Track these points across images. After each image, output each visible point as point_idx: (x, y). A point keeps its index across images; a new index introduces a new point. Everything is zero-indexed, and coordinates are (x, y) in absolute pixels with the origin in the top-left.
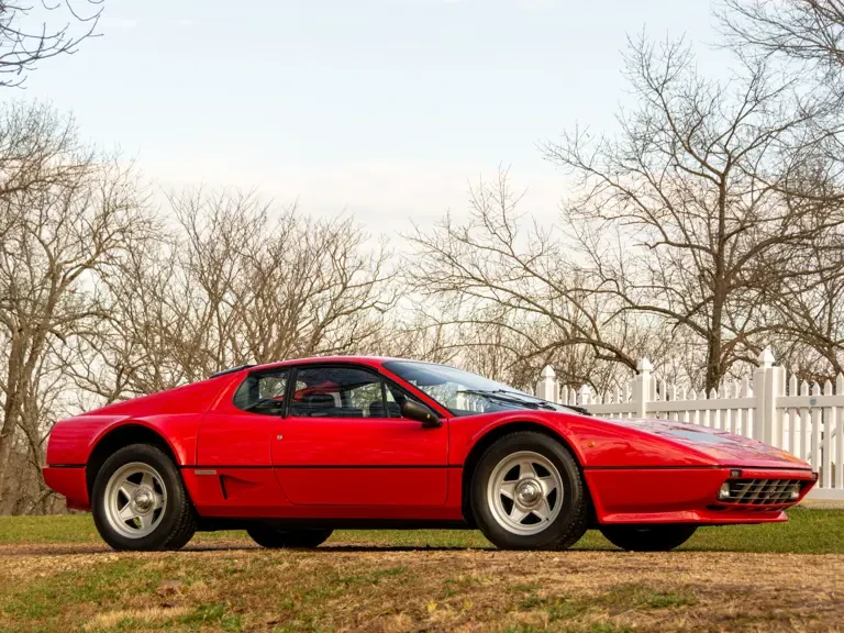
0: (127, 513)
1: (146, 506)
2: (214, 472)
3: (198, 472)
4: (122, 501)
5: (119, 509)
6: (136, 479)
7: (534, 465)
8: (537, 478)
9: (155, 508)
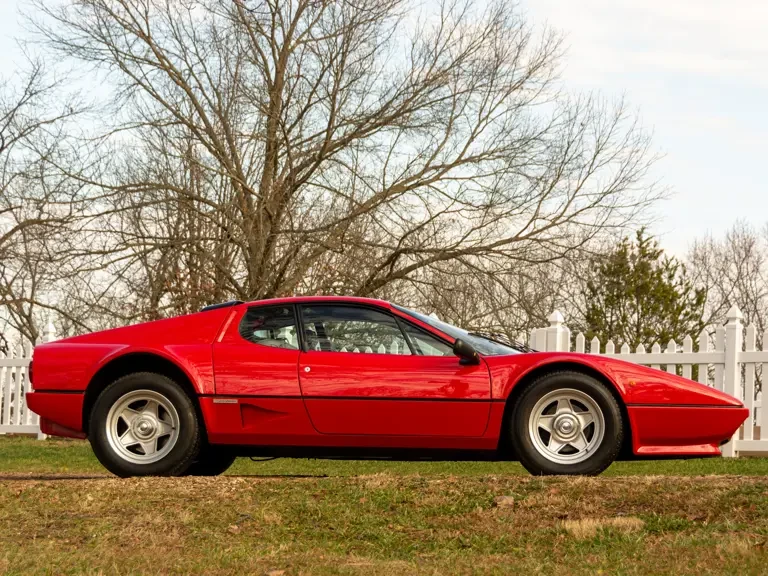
0: (127, 439)
1: (149, 432)
2: (235, 401)
3: (215, 401)
4: (122, 427)
5: (120, 435)
6: (138, 406)
7: (573, 402)
8: (574, 413)
9: (158, 435)
